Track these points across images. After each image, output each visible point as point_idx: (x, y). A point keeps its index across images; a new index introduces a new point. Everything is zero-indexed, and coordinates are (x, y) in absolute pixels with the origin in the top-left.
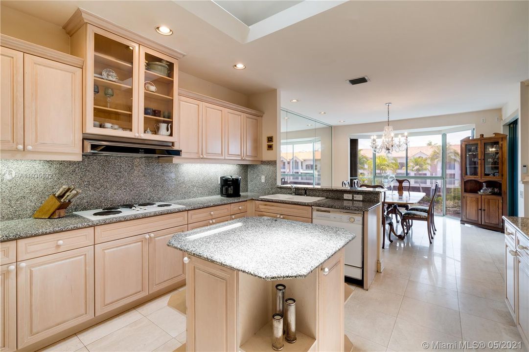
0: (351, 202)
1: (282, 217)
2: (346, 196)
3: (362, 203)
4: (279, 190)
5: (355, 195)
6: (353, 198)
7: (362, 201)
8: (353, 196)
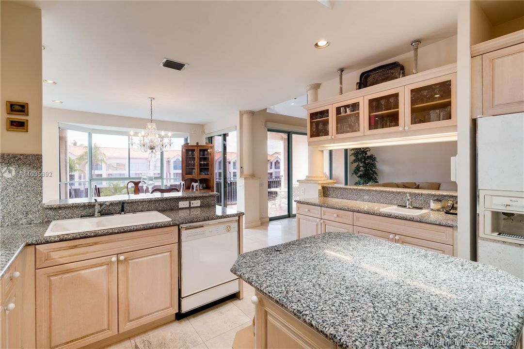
0: (188, 211)
1: (122, 258)
2: (182, 204)
3: (199, 209)
4: (51, 213)
5: (192, 202)
6: (190, 205)
7: (200, 207)
8: (190, 203)
